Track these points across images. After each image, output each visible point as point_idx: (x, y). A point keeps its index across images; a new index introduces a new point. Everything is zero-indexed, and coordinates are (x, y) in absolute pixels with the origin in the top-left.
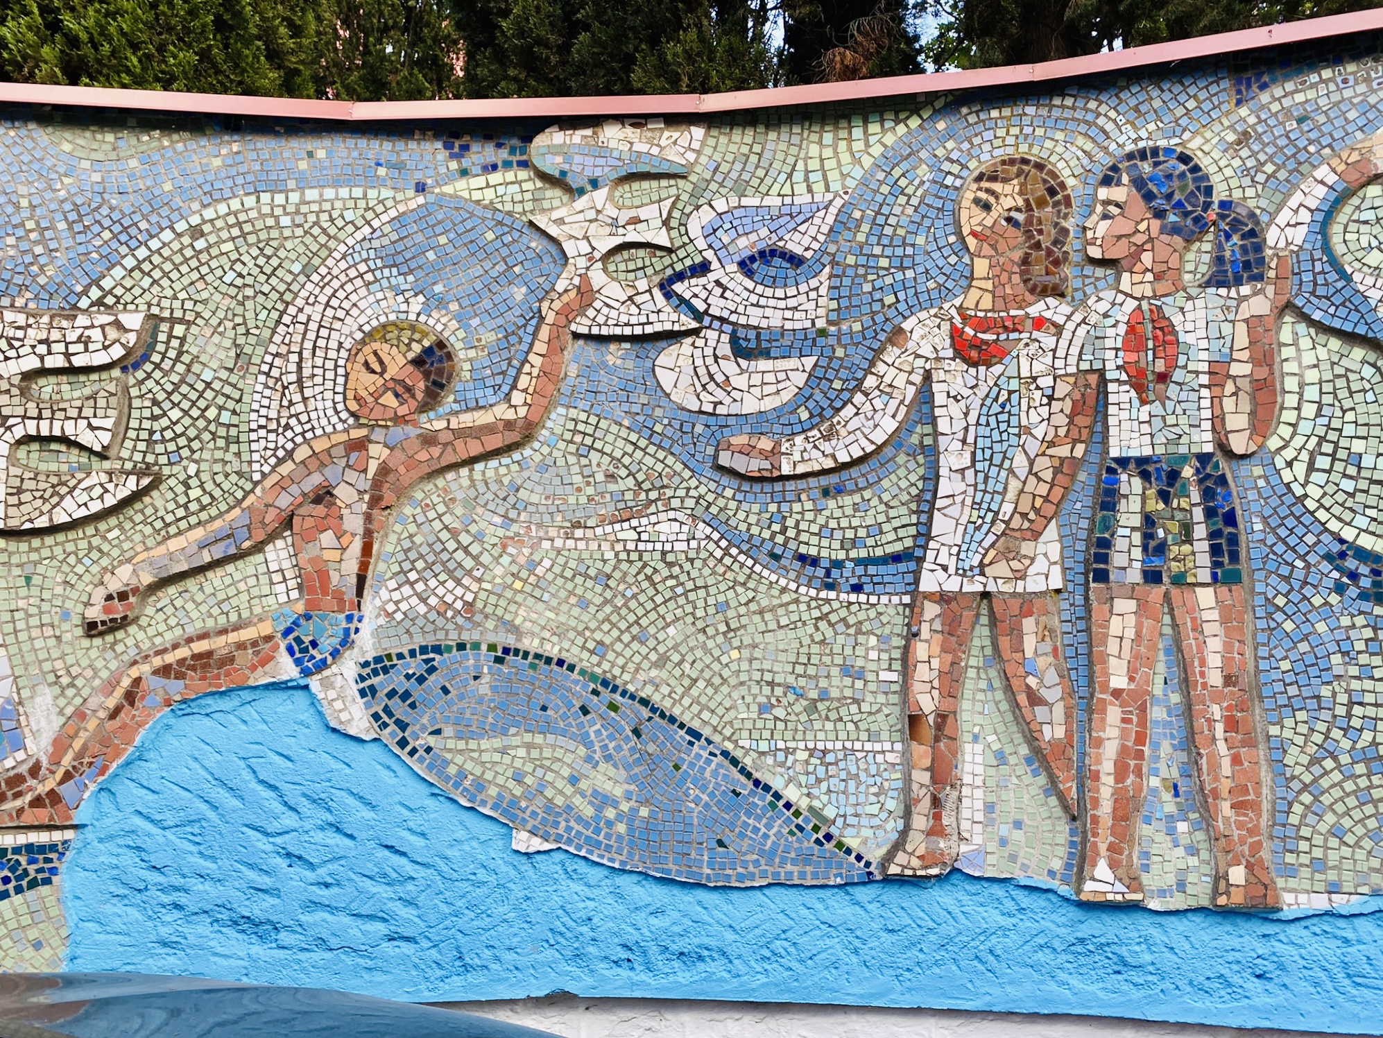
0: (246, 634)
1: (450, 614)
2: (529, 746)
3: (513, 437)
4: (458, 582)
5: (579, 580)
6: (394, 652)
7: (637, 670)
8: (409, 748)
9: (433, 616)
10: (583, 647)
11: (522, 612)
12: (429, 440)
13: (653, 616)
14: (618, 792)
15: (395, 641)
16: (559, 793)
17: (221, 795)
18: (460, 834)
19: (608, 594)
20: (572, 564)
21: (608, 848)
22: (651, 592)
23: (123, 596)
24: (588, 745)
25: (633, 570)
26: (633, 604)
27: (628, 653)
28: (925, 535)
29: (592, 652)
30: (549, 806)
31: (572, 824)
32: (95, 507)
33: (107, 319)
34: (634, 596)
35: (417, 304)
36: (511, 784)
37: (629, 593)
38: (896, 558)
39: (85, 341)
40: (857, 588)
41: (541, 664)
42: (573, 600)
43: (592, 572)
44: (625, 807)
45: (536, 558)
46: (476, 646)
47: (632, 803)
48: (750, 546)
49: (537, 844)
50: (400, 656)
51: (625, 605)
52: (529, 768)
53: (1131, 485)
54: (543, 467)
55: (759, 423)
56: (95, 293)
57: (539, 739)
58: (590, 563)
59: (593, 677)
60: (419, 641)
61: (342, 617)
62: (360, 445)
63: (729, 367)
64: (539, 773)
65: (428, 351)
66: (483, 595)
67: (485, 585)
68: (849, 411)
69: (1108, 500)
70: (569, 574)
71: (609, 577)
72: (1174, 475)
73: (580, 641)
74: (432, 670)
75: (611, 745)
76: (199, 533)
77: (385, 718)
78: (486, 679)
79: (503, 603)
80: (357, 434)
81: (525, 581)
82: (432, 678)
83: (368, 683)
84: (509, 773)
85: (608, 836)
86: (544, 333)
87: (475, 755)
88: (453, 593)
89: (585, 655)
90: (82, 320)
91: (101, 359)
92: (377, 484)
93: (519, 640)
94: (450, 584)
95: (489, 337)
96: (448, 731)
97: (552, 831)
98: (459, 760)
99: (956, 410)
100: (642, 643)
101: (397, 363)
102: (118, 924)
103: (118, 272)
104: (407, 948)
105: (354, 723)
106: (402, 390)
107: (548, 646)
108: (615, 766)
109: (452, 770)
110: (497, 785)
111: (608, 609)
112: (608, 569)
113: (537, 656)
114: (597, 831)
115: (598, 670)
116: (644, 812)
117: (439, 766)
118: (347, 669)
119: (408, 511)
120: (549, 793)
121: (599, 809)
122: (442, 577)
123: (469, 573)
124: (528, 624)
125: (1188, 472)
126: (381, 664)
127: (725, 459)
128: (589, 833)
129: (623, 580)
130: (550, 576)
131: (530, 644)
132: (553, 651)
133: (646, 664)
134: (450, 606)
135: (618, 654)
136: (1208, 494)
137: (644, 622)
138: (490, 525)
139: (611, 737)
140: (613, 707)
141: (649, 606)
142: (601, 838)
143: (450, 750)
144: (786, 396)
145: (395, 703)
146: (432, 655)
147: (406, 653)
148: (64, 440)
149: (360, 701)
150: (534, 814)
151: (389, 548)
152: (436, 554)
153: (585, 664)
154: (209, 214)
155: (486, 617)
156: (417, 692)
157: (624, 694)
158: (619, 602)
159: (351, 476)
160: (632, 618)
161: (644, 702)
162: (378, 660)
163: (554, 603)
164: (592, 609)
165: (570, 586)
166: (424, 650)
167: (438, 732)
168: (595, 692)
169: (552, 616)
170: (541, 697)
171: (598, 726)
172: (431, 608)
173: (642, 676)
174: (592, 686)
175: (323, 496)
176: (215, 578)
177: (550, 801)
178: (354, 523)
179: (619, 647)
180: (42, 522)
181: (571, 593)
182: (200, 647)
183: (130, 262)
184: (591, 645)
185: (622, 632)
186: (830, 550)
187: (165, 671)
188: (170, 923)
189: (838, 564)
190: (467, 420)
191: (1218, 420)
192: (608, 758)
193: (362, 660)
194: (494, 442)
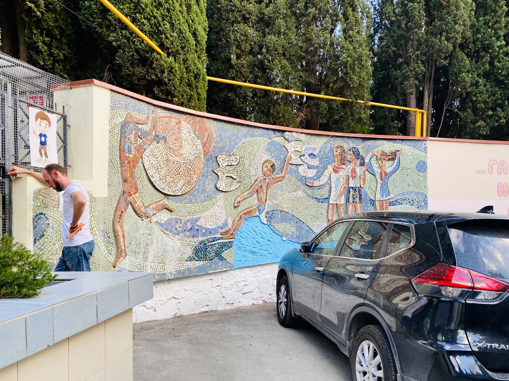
0: (253, 208)
1: (275, 205)
3: (283, 179)
5: (290, 200)
8: (271, 225)
11: (283, 205)
12: (273, 179)
13: (298, 206)
14: (295, 231)
15: (269, 209)
16: (288, 232)
17: (249, 233)
18: (276, 238)
19: (293, 203)
20: (289, 198)
23: (239, 202)
24: (291, 224)
28: (330, 195)
30: (287, 234)
31: (289, 236)
32: (235, 188)
33: (235, 157)
35: (270, 157)
37: (295, 202)
38: (326, 198)
39: (233, 160)
40: (322, 202)
42: (289, 203)
45: (285, 197)
46: (278, 210)
47: (296, 233)
48: (309, 196)
49: (286, 239)
50: (270, 211)
51: (295, 204)
52: (284, 228)
53: (351, 190)
54: (285, 183)
55: (311, 178)
56: (232, 152)
57: (286, 224)
58: (291, 198)
59: (292, 215)
60: (272, 209)
61: (264, 206)
62: (265, 179)
63: (307, 170)
64: (286, 228)
65: (273, 165)
66: (279, 202)
68: (321, 178)
69: (349, 192)
72: (356, 189)
74: (273, 214)
75: (294, 224)
76: (247, 192)
77: (268, 221)
78: (279, 215)
79: (281, 204)
80: (265, 177)
81: (284, 200)
84: (282, 229)
86: (286, 163)
87: (278, 226)
88: (276, 202)
90: (232, 157)
91: (235, 164)
92: (267, 185)
95: (279, 163)
96: (275, 223)
97: (287, 237)
99: (333, 179)
100: (297, 210)
101: (269, 166)
102: (238, 253)
103: (235, 149)
104: (271, 255)
105: (265, 222)
106: (270, 171)
108: (294, 227)
109: (276, 228)
111: (293, 205)
112: (293, 199)
113: (285, 212)
116: (298, 234)
117: (274, 228)
118: (264, 213)
121: (292, 234)
122: (274, 200)
123: (277, 199)
124: (284, 207)
125: (357, 189)
126: (268, 213)
127: (307, 183)
128: (291, 237)
129: (295, 200)
130: (286, 200)
131: (284, 210)
132: (287, 211)
133: (298, 213)
135: (294, 211)
136: (359, 192)
138: (279, 192)
140: (294, 219)
141: (298, 204)
142: (293, 238)
143: (275, 226)
144: (314, 175)
145: (269, 219)
148: (231, 177)
149: (265, 218)
150: (285, 234)
152: (273, 196)
153: (291, 213)
154: (245, 140)
155: (279, 206)
156: (272, 217)
157: (295, 217)
159: (264, 184)
160: (296, 206)
161: (297, 218)
163: (287, 204)
164: (291, 205)
166: (272, 211)
168: (292, 217)
169: (287, 206)
170: (286, 217)
171: (292, 222)
172: (273, 204)
173: (297, 215)
175: (261, 187)
176: (248, 199)
178: (265, 191)
180: (229, 190)
182: (248, 210)
183: (236, 147)
184: (291, 210)
185: (295, 208)
186: (319, 197)
187: (244, 214)
188: (244, 253)
189: (320, 199)
190: (278, 176)
191: (360, 183)
194: (280, 179)
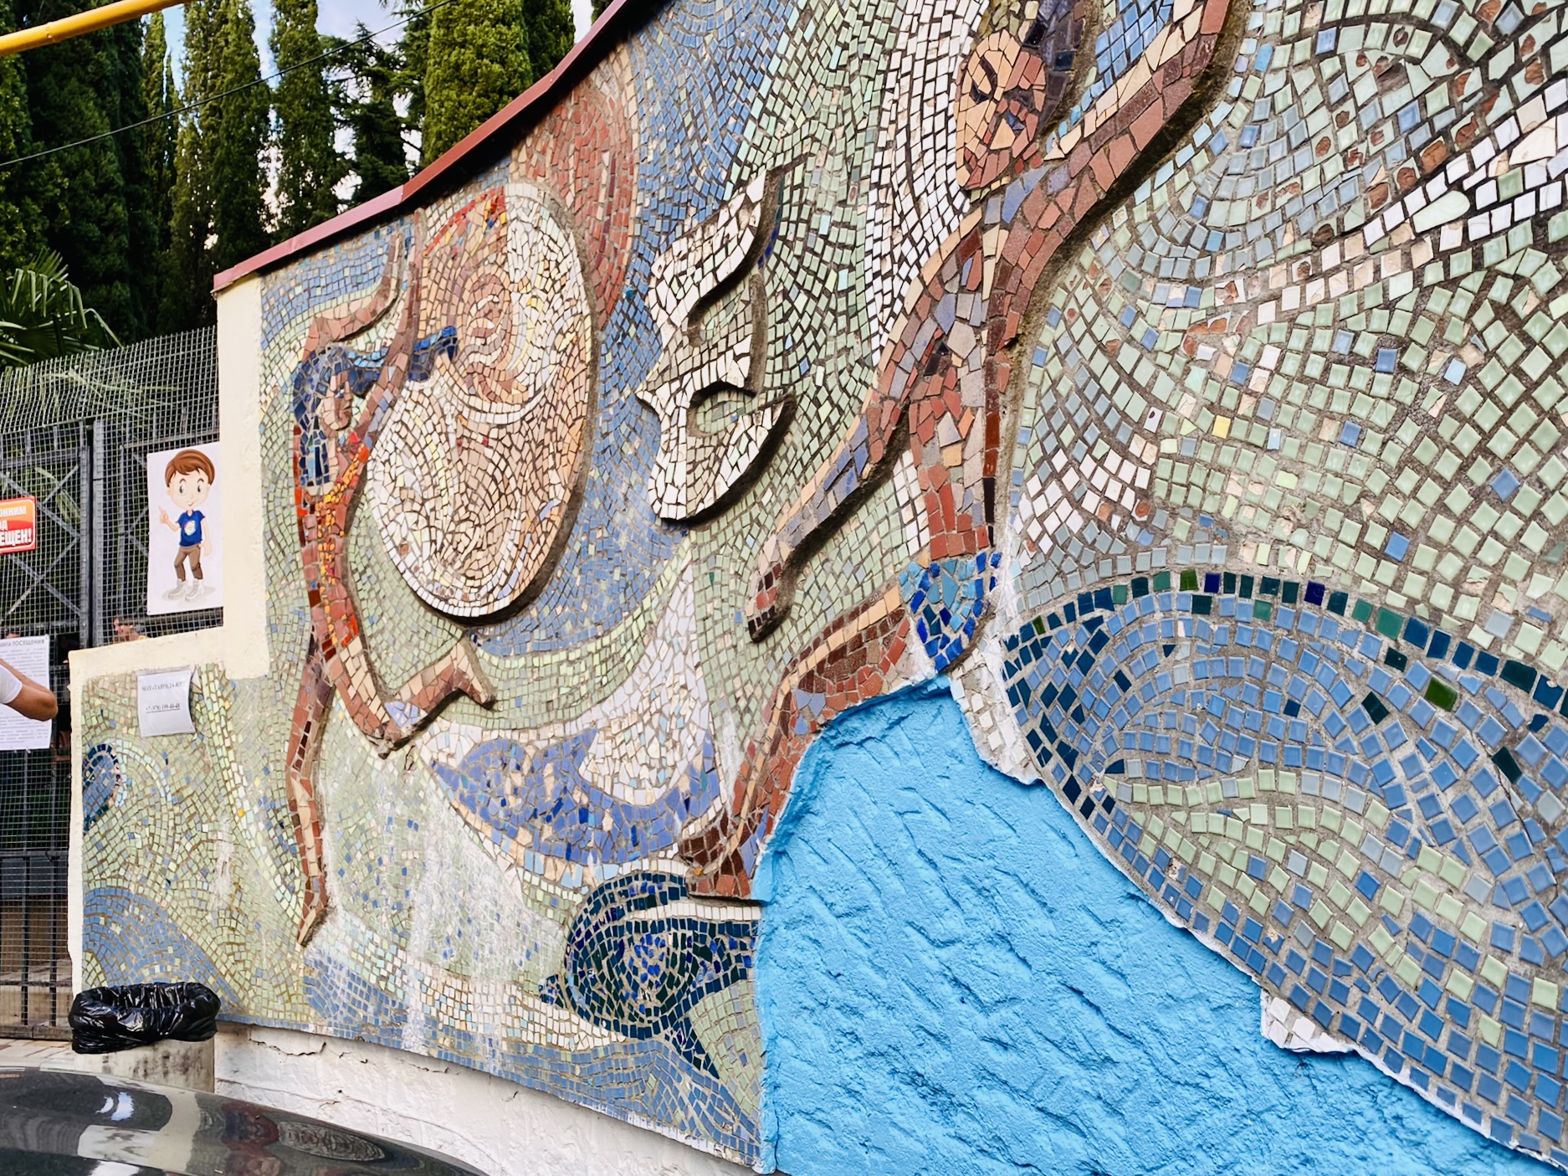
0: (875, 614)
1: (1116, 521)
2: (1273, 799)
4: (1125, 454)
5: (1338, 375)
6: (1044, 613)
7: (1493, 586)
8: (1081, 800)
9: (1091, 533)
10: (1360, 546)
11: (1233, 488)
13: (1524, 418)
14: (1475, 927)
15: (1045, 593)
16: (1341, 916)
18: (1178, 986)
19: (1406, 392)
20: (1321, 342)
21: (1462, 1077)
22: (1512, 349)
23: (769, 581)
24: (1393, 799)
25: (1461, 306)
26: (1468, 401)
27: (1466, 540)
29: (1380, 555)
30: (1322, 948)
31: (1375, 997)
32: (745, 464)
34: (1471, 377)
36: (1247, 885)
37: (1455, 373)
41: (1277, 601)
42: (1329, 431)
43: (1364, 348)
44: (1495, 971)
45: (1249, 352)
46: (1163, 580)
47: (1512, 963)
49: (1307, 1035)
50: (1054, 621)
51: (1450, 409)
52: (1276, 851)
57: (1288, 783)
58: (1357, 323)
59: (1387, 621)
60: (1076, 586)
61: (971, 562)
62: (973, 244)
64: (1297, 862)
66: (1164, 468)
67: (1169, 446)
70: (1314, 368)
71: (1403, 344)
73: (1350, 532)
74: (1099, 642)
75: (1446, 799)
76: (823, 470)
77: (1046, 744)
78: (1183, 652)
79: (1198, 477)
80: (970, 223)
81: (1233, 414)
82: (1100, 658)
83: (1018, 676)
84: (1241, 861)
85: (1459, 1045)
87: (1180, 816)
88: (1118, 479)
89: (1366, 564)
92: (995, 304)
93: (1232, 554)
94: (1113, 460)
96: (1134, 767)
97: (1334, 1008)
98: (1156, 826)
100: (1503, 504)
101: (1010, 58)
102: (808, 1050)
105: (1007, 753)
106: (1018, 106)
107: (1287, 558)
108: (1461, 854)
109: (1147, 847)
110: (1222, 885)
111: (1408, 431)
112: (1399, 326)
113: (1269, 585)
114: (1432, 1025)
115: (1396, 600)
116: (1545, 993)
117: (1125, 838)
118: (990, 656)
119: (1047, 336)
120: (1320, 913)
121: (1433, 968)
122: (1101, 448)
123: (1138, 427)
124: (1247, 513)
126: (1033, 639)
128: (1413, 1028)
129: (1438, 339)
130: (1277, 389)
131: (1253, 559)
132: (1295, 567)
133: (1516, 566)
134: (1114, 505)
135: (1443, 549)
137: (1501, 444)
138: (1166, 310)
139: (1443, 777)
140: (1440, 695)
141: (1510, 392)
142: (1442, 1046)
143: (1140, 806)
145: (1056, 712)
146: (1097, 612)
147: (1061, 613)
148: (721, 386)
149: (1011, 711)
150: (1295, 961)
151: (1027, 418)
152: (1089, 404)
153: (1368, 588)
155: (1174, 514)
156: (1085, 687)
157: (1463, 656)
158: (1433, 404)
159: (965, 305)
160: (1467, 441)
161: (1520, 675)
162: (1026, 631)
163: (1291, 450)
164: (1372, 444)
165: (1319, 398)
166: (1085, 603)
167: (1117, 768)
168: (1395, 660)
169: (1287, 480)
170: (1284, 682)
171: (1409, 749)
172: (1088, 517)
173: (1508, 600)
174: (1387, 642)
175: (937, 356)
176: (851, 533)
177: (1323, 931)
178: (973, 389)
179: (1441, 528)
180: (710, 501)
181: (1324, 414)
182: (837, 640)
184: (1376, 536)
185: (1447, 486)
187: (809, 682)
188: (851, 1063)
190: (1108, 104)
192: (1442, 834)
193: (1007, 636)
